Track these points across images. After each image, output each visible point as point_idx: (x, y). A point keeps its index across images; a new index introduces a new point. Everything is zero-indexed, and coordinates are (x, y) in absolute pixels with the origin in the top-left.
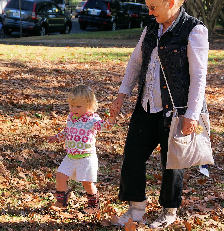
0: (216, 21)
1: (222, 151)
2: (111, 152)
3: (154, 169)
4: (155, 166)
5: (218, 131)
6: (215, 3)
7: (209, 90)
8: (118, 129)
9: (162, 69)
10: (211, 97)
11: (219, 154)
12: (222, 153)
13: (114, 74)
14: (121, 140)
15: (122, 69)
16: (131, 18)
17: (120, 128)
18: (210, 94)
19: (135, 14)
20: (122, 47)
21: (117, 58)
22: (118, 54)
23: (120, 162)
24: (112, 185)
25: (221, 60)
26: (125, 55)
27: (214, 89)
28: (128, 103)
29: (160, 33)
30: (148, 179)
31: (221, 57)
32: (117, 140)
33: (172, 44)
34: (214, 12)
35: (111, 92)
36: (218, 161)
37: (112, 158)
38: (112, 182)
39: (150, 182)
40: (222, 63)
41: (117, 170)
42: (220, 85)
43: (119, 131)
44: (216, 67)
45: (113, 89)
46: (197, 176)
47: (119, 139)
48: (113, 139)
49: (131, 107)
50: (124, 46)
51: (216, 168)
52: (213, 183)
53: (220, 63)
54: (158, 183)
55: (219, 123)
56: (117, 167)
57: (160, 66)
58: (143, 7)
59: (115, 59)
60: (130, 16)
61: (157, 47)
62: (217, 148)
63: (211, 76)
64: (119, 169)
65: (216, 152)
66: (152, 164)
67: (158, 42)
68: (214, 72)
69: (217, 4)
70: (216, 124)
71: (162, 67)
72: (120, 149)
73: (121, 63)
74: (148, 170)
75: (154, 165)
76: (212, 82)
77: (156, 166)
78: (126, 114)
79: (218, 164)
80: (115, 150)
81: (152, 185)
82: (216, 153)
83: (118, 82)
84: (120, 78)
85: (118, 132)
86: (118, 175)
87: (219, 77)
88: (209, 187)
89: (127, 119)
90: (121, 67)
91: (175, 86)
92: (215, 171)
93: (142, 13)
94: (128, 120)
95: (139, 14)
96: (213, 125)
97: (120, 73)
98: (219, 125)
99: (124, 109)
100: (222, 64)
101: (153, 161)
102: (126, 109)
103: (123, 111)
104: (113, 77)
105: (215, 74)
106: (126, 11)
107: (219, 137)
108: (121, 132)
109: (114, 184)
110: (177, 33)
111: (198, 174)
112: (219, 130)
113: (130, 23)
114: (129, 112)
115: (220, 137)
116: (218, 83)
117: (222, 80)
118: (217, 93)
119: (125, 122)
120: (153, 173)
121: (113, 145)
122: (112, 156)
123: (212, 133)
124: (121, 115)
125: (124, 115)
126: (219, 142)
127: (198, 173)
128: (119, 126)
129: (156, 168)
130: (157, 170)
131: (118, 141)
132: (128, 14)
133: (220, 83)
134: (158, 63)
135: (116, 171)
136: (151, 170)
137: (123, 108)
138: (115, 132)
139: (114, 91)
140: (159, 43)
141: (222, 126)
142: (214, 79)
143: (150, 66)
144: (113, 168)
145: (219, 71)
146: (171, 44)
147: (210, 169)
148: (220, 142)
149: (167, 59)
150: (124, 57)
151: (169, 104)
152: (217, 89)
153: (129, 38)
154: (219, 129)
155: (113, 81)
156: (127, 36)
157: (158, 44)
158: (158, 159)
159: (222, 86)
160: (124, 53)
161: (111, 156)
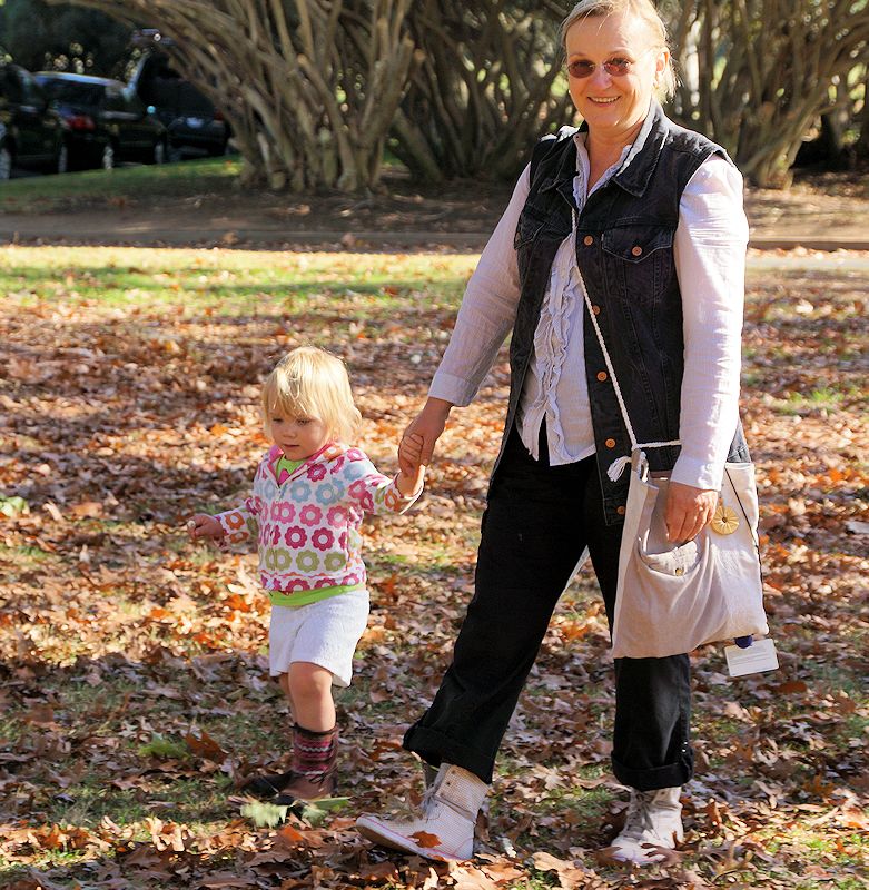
0: (381, 145)
1: (432, 636)
2: (20, 654)
3: (186, 716)
4: (190, 704)
5: (415, 559)
6: (376, 81)
7: (373, 407)
8: (39, 562)
9: (591, 312)
10: (380, 432)
11: (423, 648)
12: (433, 642)
13: (16, 351)
14: (54, 608)
15: (46, 330)
16: (66, 134)
17: (50, 559)
18: (376, 420)
19: (80, 118)
20: (39, 246)
21: (24, 288)
22: (28, 273)
23: (55, 695)
24: (29, 785)
25: (410, 291)
26: (53, 277)
27: (391, 401)
28: (76, 461)
29: (581, 190)
30: (165, 756)
31: (408, 279)
32: (41, 607)
33: (626, 226)
34: (374, 112)
35: (6, 419)
36: (421, 673)
37: (23, 679)
38: (29, 774)
39: (175, 767)
40: (411, 301)
41: (44, 725)
42: (412, 386)
43: (47, 572)
44: (393, 319)
45: (15, 410)
46: (347, 737)
47: (48, 605)
48: (25, 603)
49: (87, 476)
50: (47, 240)
51: (414, 703)
52: (406, 761)
53: (405, 304)
54: (203, 769)
55: (417, 530)
56: (43, 715)
57: (585, 302)
58: (109, 93)
59: (17, 291)
60: (64, 124)
61: (572, 237)
62: (414, 624)
63: (376, 351)
64: (52, 723)
65: (412, 639)
66: (178, 695)
67: (574, 219)
68: (385, 336)
69: (382, 81)
70: (407, 534)
71: (590, 307)
72: (52, 642)
73: (40, 307)
74: (165, 721)
75: (185, 702)
76: (384, 375)
77: (195, 704)
78: (69, 504)
79: (420, 686)
80: (35, 648)
81: (183, 778)
82: (412, 643)
83: (32, 379)
84: (38, 364)
85: (43, 574)
86: (49, 744)
87: (405, 355)
88: (393, 774)
89: (76, 523)
90: (41, 321)
91: (636, 371)
92: (411, 714)
93: (109, 114)
94: (77, 527)
95: (95, 119)
96: (395, 536)
97: (38, 347)
98: (418, 537)
99: (62, 486)
100: (413, 305)
101: (182, 683)
102: (71, 483)
103: (59, 494)
104: (13, 361)
105: (391, 346)
106: (47, 106)
107: (418, 584)
108: (56, 575)
109: (37, 781)
110: (639, 190)
111: (350, 730)
112: (418, 556)
113: (64, 151)
114: (80, 497)
115: (425, 584)
116: (404, 377)
117: (416, 365)
118: (401, 415)
119: (66, 538)
120: (183, 732)
121: (27, 627)
122: (24, 673)
123: (394, 568)
124: (51, 507)
125: (64, 508)
126: (419, 601)
127: (350, 723)
128: (44, 551)
129: (195, 710)
130: (199, 721)
131: (44, 613)
132: (54, 118)
133: (412, 378)
134: (578, 291)
135: (42, 731)
136: (176, 721)
137: (57, 482)
138: (33, 575)
139: (19, 418)
140: (578, 225)
141: (426, 540)
142: (390, 363)
143: (548, 302)
144: (28, 720)
145: (404, 333)
146: (620, 227)
147: (393, 706)
148: (425, 602)
149: (609, 278)
150: (49, 284)
151: (617, 434)
152: (401, 400)
153: (65, 209)
154: (416, 553)
155: (12, 377)
156: (55, 202)
157: (574, 227)
158: (199, 675)
159: (419, 389)
160: (50, 267)
161: (19, 670)
